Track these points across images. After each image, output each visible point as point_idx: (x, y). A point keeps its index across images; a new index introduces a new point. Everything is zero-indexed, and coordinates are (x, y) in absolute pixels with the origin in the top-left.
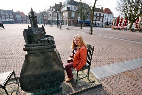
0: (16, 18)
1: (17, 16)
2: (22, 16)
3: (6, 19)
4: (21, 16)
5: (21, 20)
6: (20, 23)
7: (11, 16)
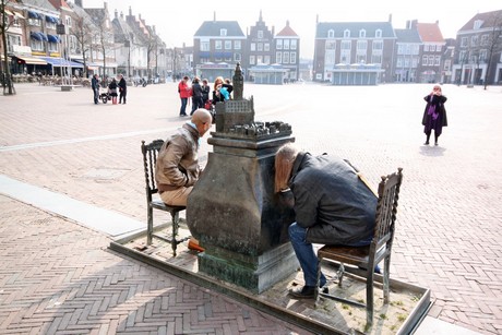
0: (396, 56)
1: (403, 48)
2: (427, 44)
3: (353, 61)
4: (422, 47)
5: (415, 63)
6: (406, 80)
7: (378, 47)
